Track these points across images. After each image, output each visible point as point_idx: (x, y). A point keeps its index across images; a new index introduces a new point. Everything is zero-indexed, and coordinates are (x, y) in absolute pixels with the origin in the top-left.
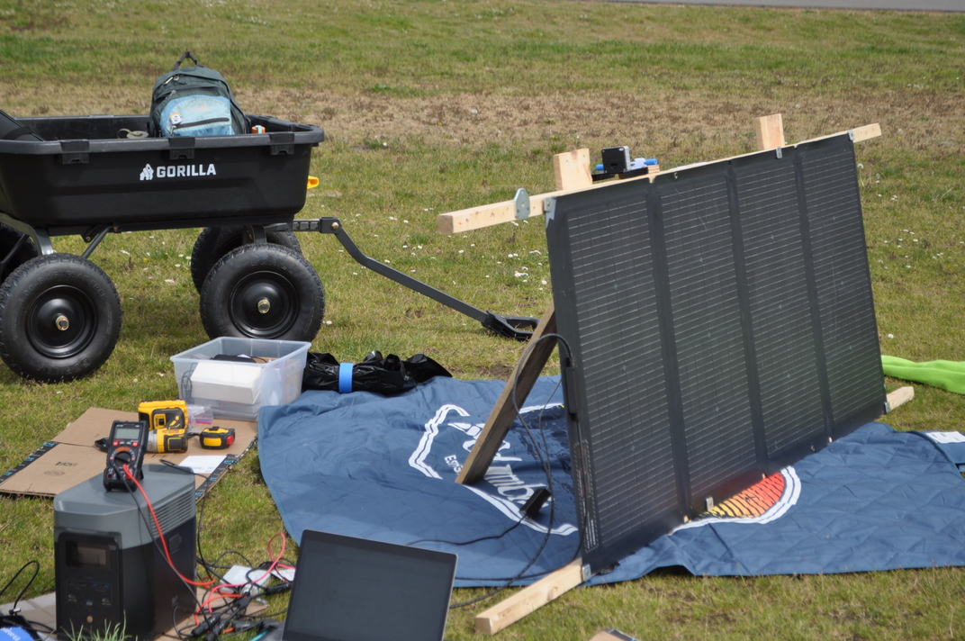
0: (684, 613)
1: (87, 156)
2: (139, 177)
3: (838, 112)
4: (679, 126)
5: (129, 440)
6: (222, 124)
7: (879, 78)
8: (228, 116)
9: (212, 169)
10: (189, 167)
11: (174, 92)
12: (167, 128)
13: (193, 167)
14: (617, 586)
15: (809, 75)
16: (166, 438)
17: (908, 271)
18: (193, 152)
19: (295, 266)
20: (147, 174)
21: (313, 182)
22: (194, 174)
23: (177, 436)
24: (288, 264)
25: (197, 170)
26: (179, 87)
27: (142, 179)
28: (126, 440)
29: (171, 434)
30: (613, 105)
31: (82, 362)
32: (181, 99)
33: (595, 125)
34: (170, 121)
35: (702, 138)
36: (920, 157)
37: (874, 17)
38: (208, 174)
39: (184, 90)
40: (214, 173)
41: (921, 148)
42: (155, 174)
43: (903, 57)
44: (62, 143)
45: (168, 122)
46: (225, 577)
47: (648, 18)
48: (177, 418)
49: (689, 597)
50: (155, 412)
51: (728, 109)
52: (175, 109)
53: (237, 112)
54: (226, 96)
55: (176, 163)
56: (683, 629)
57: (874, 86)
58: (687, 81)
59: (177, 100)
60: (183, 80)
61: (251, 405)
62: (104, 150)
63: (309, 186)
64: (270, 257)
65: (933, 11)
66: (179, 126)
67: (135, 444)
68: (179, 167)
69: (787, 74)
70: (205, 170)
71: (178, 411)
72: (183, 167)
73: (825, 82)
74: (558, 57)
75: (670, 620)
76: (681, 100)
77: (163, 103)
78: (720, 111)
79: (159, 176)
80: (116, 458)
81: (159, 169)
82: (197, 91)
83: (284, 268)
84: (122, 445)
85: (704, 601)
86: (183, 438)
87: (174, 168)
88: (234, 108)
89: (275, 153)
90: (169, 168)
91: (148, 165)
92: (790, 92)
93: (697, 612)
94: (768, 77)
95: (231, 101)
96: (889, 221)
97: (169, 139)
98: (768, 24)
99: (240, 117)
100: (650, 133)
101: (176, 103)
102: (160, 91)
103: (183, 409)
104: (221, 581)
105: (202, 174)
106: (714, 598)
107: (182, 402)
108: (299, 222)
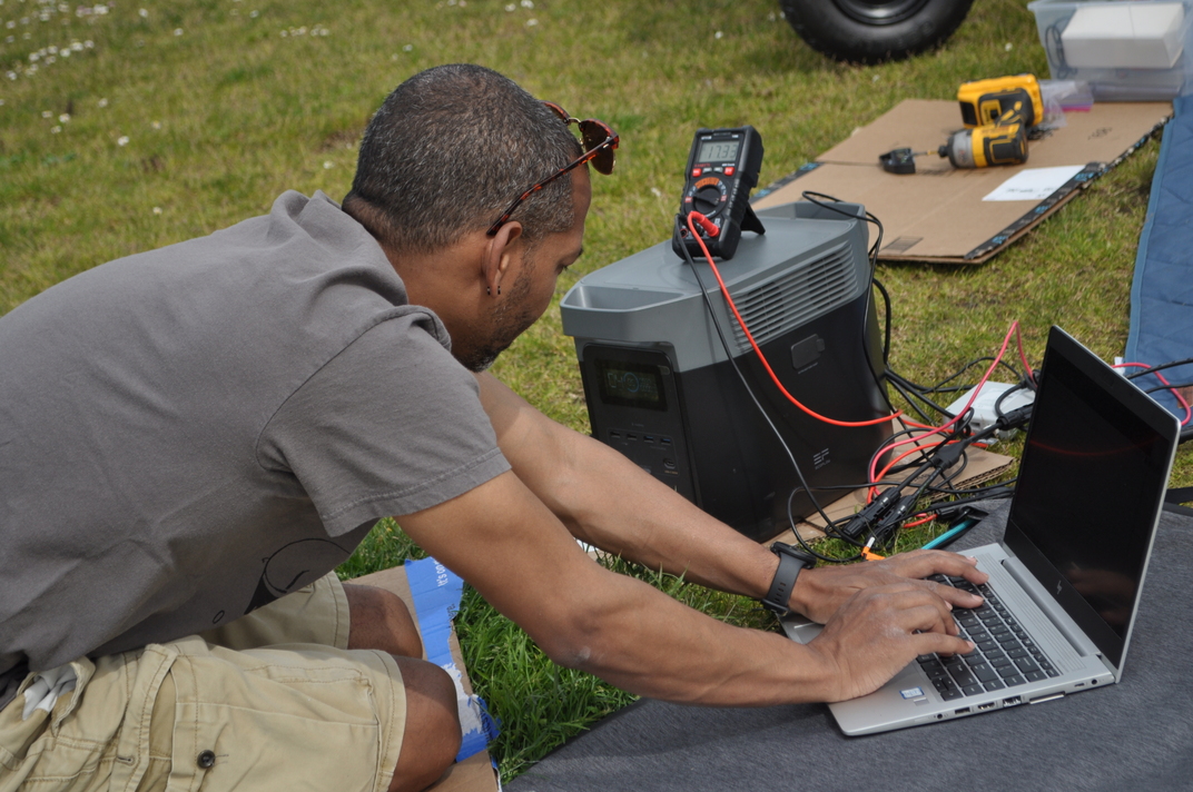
5: (719, 164)
16: (987, 141)
23: (1004, 137)
28: (713, 165)
29: (996, 135)
31: (921, 27)
48: (1018, 106)
50: (982, 99)
61: (1166, 70)
67: (728, 171)
71: (1021, 94)
80: (695, 199)
84: (708, 174)
86: (1015, 140)
103: (1029, 91)
107: (1029, 79)
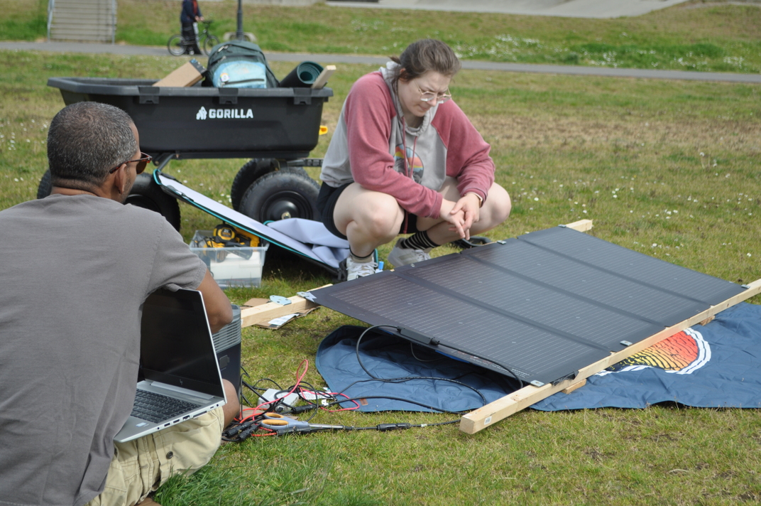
0: (635, 433)
1: (158, 98)
2: (196, 116)
3: (674, 130)
4: (566, 134)
6: (259, 83)
7: (698, 113)
8: (264, 77)
9: (250, 114)
10: (233, 111)
11: (224, 57)
12: (219, 84)
13: (236, 111)
14: (576, 412)
15: (649, 109)
17: (750, 217)
18: (236, 99)
19: (310, 188)
20: (202, 114)
21: (323, 130)
22: (237, 116)
24: (305, 186)
25: (239, 114)
26: (228, 54)
27: (198, 118)
30: (518, 123)
32: (230, 63)
33: (509, 133)
34: (221, 79)
35: (584, 141)
36: (738, 154)
37: (684, 84)
38: (247, 117)
39: (232, 57)
40: (252, 117)
41: (737, 150)
42: (208, 115)
43: (711, 102)
44: (139, 88)
45: (219, 80)
46: (263, 396)
47: (532, 81)
49: (635, 422)
51: (597, 126)
52: (224, 70)
53: (270, 75)
54: (263, 63)
55: (224, 107)
56: (637, 444)
57: (695, 117)
58: (566, 111)
59: (226, 64)
60: (231, 49)
62: (170, 94)
63: (321, 133)
64: (292, 181)
65: (723, 81)
66: (227, 83)
68: (226, 111)
69: (634, 109)
70: (245, 113)
72: (229, 111)
73: (661, 114)
74: (476, 96)
75: (625, 437)
76: (563, 121)
77: (217, 65)
78: (592, 127)
79: (211, 116)
81: (211, 111)
82: (242, 58)
83: (302, 189)
85: (648, 424)
87: (222, 111)
88: (269, 72)
89: (297, 102)
90: (218, 111)
91: (203, 108)
92: (638, 119)
93: (645, 432)
94: (621, 111)
95: (267, 67)
96: (728, 189)
97: (219, 89)
98: (613, 86)
99: (272, 79)
100: (546, 137)
101: (225, 66)
102: (214, 57)
104: (260, 399)
105: (243, 116)
106: (657, 422)
108: (312, 160)
